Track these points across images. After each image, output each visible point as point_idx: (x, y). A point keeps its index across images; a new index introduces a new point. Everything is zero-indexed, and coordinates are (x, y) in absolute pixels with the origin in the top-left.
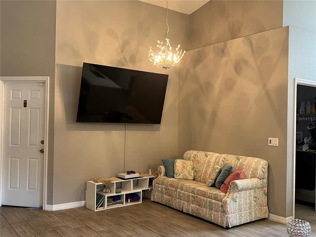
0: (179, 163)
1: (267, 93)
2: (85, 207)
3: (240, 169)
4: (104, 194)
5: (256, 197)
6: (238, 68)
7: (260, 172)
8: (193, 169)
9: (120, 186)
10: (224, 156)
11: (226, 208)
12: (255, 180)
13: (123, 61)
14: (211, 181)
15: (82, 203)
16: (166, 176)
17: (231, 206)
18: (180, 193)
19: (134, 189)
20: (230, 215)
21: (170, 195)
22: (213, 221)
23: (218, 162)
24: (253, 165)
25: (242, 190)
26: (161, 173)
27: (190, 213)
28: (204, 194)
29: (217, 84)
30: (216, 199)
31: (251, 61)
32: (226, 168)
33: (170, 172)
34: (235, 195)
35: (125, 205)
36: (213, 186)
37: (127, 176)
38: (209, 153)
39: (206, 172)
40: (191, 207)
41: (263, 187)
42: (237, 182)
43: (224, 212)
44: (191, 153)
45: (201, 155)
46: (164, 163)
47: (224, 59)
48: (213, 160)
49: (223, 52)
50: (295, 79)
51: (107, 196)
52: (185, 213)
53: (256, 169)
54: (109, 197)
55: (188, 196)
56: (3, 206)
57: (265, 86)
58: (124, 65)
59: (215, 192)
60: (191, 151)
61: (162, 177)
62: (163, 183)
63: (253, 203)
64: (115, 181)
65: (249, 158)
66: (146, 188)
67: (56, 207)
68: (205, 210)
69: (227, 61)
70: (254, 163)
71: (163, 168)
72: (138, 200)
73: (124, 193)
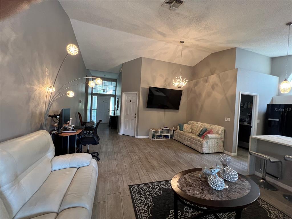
0: (185, 126)
1: (226, 98)
2: (149, 138)
3: (211, 130)
5: (217, 143)
6: (213, 87)
7: (220, 132)
8: (191, 128)
9: (162, 132)
10: (204, 124)
11: (203, 145)
12: (217, 135)
13: (165, 86)
14: (198, 134)
16: (180, 130)
17: (205, 145)
18: (184, 137)
19: (167, 134)
20: (204, 149)
21: (180, 138)
22: (197, 150)
23: (202, 126)
25: (210, 139)
26: (178, 129)
27: (188, 145)
28: (194, 139)
30: (199, 141)
31: (219, 84)
32: (204, 129)
33: (181, 129)
34: (207, 141)
35: (163, 139)
36: (199, 136)
37: (164, 129)
38: (198, 122)
39: (196, 130)
40: (188, 143)
41: (221, 139)
42: (209, 135)
43: (202, 147)
44: (190, 122)
45: (195, 123)
46: (179, 125)
47: (207, 84)
48: (200, 125)
49: (207, 81)
50: (240, 92)
51: (156, 135)
52: (186, 145)
55: (188, 139)
57: (225, 95)
58: (165, 87)
59: (199, 138)
61: (178, 130)
62: (178, 133)
63: (216, 145)
64: (160, 130)
65: (215, 126)
66: (172, 134)
67: (139, 137)
68: (194, 145)
69: (208, 85)
70: (218, 128)
71: (178, 127)
72: (168, 138)
73: (163, 135)
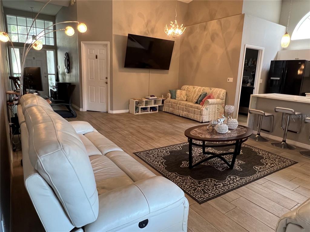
0: (178, 92)
2: (129, 113)
3: (211, 94)
4: (139, 106)
5: (218, 109)
6: (213, 38)
7: (221, 96)
8: (186, 95)
9: (147, 103)
10: (203, 88)
11: (202, 113)
12: (218, 100)
14: (196, 101)
15: (127, 111)
16: (172, 98)
17: (205, 112)
18: (179, 106)
19: (154, 105)
20: (204, 116)
21: (173, 108)
22: (195, 120)
23: (200, 91)
24: (218, 92)
25: (211, 104)
26: (168, 97)
27: (184, 116)
28: (191, 107)
29: (201, 48)
30: (197, 108)
31: (221, 34)
32: (204, 93)
33: (173, 97)
34: (207, 107)
35: (149, 112)
36: (197, 103)
37: (151, 98)
38: (195, 86)
39: (193, 96)
40: (184, 113)
41: (222, 104)
42: (210, 100)
43: (201, 115)
44: (185, 87)
45: (191, 87)
46: (170, 92)
47: (206, 33)
48: (197, 90)
49: (205, 28)
50: (245, 45)
51: (140, 107)
52: (181, 116)
53: (220, 94)
54: (141, 108)
55: (183, 108)
56: (87, 111)
57: (226, 49)
59: (197, 105)
60: (186, 86)
61: (169, 99)
62: (170, 102)
63: (216, 111)
64: (145, 100)
65: (216, 89)
66: (161, 104)
67: (115, 112)
68: (191, 114)
69: (207, 35)
70: (219, 91)
71: (170, 95)
72: (156, 110)
73: (149, 106)
